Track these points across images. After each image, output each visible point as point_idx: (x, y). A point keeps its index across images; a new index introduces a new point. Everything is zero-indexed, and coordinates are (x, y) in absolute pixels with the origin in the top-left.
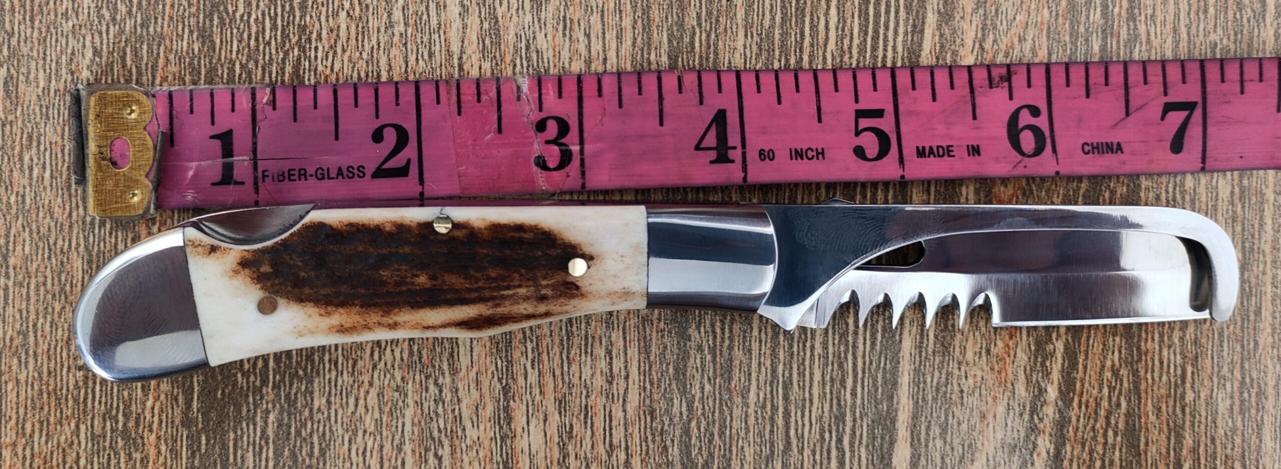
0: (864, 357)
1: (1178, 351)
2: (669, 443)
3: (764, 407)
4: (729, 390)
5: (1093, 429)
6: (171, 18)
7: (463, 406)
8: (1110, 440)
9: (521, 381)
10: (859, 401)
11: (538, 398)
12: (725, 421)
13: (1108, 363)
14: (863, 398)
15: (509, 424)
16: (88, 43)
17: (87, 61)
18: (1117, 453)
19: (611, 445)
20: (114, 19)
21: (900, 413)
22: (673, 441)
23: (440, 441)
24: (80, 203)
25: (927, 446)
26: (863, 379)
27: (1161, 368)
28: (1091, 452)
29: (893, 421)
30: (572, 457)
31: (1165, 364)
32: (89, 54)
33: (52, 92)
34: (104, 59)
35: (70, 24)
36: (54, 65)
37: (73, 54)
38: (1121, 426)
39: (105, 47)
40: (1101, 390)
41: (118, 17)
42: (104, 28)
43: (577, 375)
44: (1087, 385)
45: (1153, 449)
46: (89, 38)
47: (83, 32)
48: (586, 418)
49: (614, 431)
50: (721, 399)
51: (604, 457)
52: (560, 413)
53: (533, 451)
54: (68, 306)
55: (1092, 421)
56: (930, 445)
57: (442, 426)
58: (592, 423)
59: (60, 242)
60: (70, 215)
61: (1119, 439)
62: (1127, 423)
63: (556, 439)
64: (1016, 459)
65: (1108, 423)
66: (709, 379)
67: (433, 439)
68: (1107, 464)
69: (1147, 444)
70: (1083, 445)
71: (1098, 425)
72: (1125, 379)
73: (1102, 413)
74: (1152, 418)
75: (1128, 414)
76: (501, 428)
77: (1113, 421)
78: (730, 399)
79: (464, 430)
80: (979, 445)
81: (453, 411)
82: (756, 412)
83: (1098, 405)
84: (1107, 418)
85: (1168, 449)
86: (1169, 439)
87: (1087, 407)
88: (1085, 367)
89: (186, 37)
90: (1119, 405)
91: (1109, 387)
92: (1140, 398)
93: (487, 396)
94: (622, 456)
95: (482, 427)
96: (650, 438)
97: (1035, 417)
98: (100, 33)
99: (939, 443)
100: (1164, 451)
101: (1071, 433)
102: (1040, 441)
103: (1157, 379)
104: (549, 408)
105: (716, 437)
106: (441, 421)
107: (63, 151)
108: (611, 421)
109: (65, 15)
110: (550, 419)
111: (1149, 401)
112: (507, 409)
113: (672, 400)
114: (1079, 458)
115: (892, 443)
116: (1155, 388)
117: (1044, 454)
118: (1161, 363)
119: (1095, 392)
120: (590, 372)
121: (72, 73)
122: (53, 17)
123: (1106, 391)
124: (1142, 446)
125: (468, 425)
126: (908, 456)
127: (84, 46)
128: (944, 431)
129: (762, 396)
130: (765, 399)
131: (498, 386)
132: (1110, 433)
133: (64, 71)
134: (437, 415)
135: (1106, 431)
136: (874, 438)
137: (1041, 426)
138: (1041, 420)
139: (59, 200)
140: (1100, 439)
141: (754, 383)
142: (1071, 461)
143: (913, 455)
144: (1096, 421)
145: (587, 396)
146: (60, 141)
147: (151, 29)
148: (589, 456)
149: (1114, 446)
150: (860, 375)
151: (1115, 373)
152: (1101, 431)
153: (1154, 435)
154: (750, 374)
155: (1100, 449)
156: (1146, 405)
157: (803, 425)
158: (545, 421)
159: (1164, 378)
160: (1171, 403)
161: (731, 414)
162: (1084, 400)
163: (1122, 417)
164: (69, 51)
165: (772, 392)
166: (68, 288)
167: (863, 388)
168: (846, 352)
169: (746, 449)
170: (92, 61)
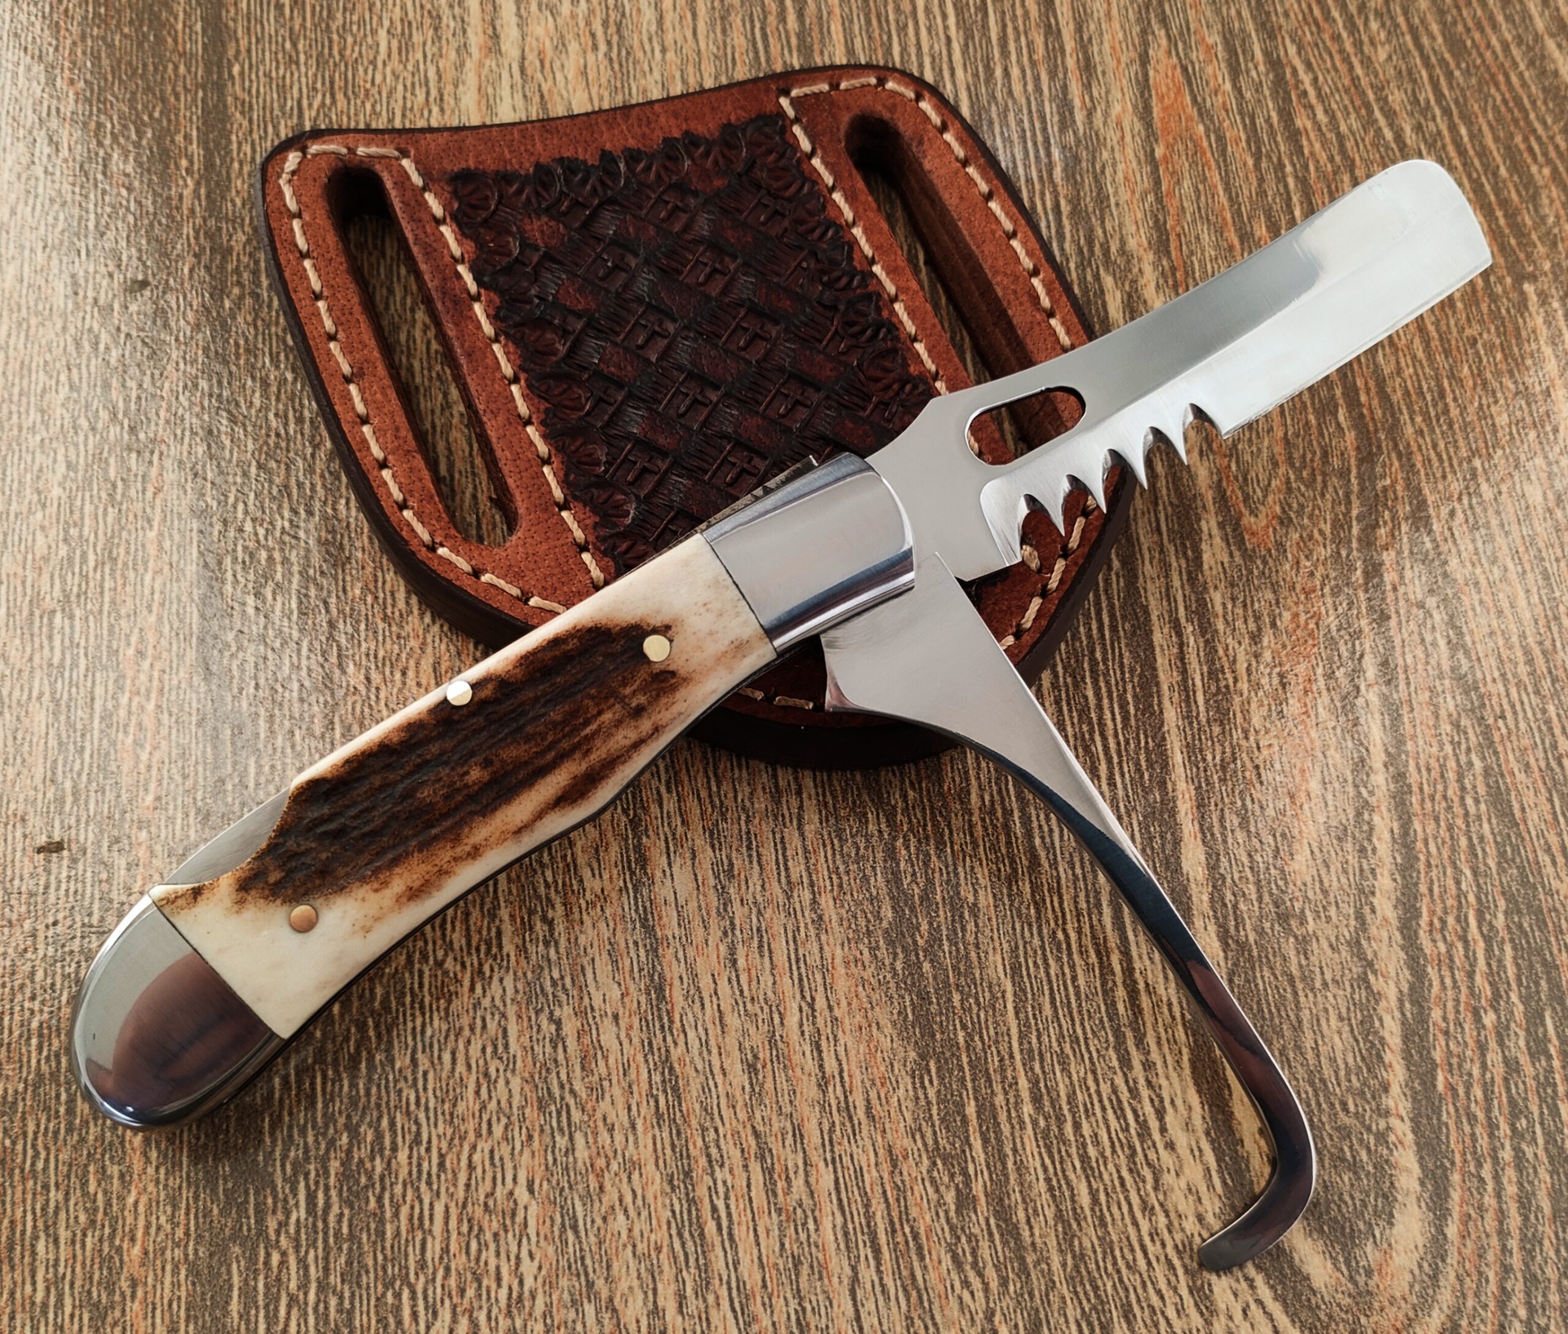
0: (1116, 735)
1: (1530, 689)
2: (869, 871)
3: (992, 812)
4: (941, 794)
5: (1445, 797)
6: (168, 422)
7: (578, 849)
8: (1472, 810)
9: (654, 809)
10: (1121, 792)
11: (680, 830)
12: (942, 835)
13: (1443, 713)
14: (1125, 788)
15: (643, 868)
16: (60, 457)
17: (59, 477)
18: (1486, 826)
19: (789, 882)
20: (93, 429)
21: (1179, 803)
22: (874, 868)
23: (549, 899)
24: (46, 643)
25: (1225, 841)
26: (1120, 763)
27: (1515, 713)
28: (1450, 828)
29: (1173, 813)
30: (737, 904)
31: (1518, 707)
32: (61, 468)
33: (12, 517)
34: (81, 473)
35: (38, 438)
36: (15, 485)
37: (40, 470)
38: (1482, 790)
39: (82, 461)
40: (1441, 748)
41: (100, 426)
42: (81, 438)
43: (731, 795)
44: (1421, 742)
45: (1533, 816)
46: (61, 451)
47: (55, 444)
48: (749, 848)
49: (790, 863)
50: (932, 808)
51: (781, 898)
52: (713, 846)
53: (681, 901)
54: (25, 771)
55: (1440, 787)
56: (1230, 840)
57: (550, 879)
58: (759, 855)
59: (16, 693)
60: (31, 659)
61: (1483, 807)
62: (1488, 785)
63: (712, 881)
64: (1349, 846)
65: (1463, 789)
66: (912, 784)
67: (539, 897)
68: (1475, 841)
69: (1523, 810)
70: (1437, 819)
71: (1450, 793)
72: (1470, 731)
73: (1451, 776)
74: (1521, 777)
75: (1487, 772)
76: (633, 873)
77: (1469, 786)
78: (946, 806)
79: (581, 881)
80: (1295, 832)
81: (564, 857)
82: (983, 820)
83: (1443, 766)
84: (1460, 779)
85: (1555, 813)
86: (1550, 800)
87: (1429, 770)
88: (1412, 721)
89: (187, 440)
90: (1470, 764)
91: (1452, 742)
92: (1496, 753)
93: (610, 835)
94: (807, 895)
95: (606, 876)
96: (842, 868)
97: (1363, 790)
98: (76, 445)
99: (1240, 836)
100: (1549, 817)
101: (1416, 807)
102: (1376, 819)
103: (1512, 726)
104: (698, 842)
105: (934, 858)
106: (549, 874)
107: (23, 583)
108: (784, 849)
109: (33, 429)
110: (700, 856)
111: (1511, 757)
112: (639, 848)
113: (865, 814)
114: (1435, 838)
115: (1177, 842)
116: (1514, 738)
117: (1387, 836)
118: (1513, 706)
119: (1434, 750)
120: (747, 790)
121: (39, 493)
122: (15, 432)
123: (1448, 748)
124: (1518, 814)
125: (586, 873)
126: (1203, 858)
127: (55, 461)
128: (1244, 823)
129: (987, 798)
130: (992, 802)
131: (624, 819)
132: (1469, 801)
133: (28, 491)
134: (542, 865)
135: (1462, 799)
136: (1151, 839)
137: (1373, 801)
138: (1371, 793)
139: (17, 641)
140: (1458, 810)
141: (973, 781)
142: (1426, 844)
143: (1209, 855)
144: (1446, 788)
145: (748, 821)
146: (20, 571)
147: (142, 436)
148: (760, 899)
149: (1479, 818)
150: (1116, 760)
151: (1457, 726)
152: (1456, 799)
153: (1529, 798)
154: (966, 773)
155: (1460, 822)
156: (1507, 761)
157: (1051, 831)
158: (694, 858)
159: (1523, 725)
160: (1541, 755)
161: (949, 826)
162: (1422, 763)
163: (1480, 779)
164: (36, 468)
165: (1000, 792)
166: (26, 748)
167: (1123, 775)
168: (1091, 732)
169: (978, 869)
170: (65, 477)
